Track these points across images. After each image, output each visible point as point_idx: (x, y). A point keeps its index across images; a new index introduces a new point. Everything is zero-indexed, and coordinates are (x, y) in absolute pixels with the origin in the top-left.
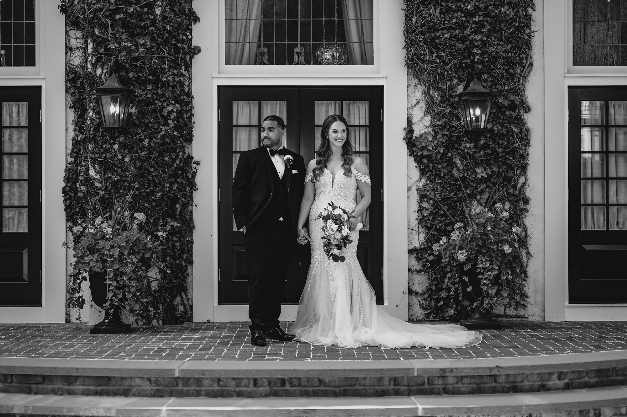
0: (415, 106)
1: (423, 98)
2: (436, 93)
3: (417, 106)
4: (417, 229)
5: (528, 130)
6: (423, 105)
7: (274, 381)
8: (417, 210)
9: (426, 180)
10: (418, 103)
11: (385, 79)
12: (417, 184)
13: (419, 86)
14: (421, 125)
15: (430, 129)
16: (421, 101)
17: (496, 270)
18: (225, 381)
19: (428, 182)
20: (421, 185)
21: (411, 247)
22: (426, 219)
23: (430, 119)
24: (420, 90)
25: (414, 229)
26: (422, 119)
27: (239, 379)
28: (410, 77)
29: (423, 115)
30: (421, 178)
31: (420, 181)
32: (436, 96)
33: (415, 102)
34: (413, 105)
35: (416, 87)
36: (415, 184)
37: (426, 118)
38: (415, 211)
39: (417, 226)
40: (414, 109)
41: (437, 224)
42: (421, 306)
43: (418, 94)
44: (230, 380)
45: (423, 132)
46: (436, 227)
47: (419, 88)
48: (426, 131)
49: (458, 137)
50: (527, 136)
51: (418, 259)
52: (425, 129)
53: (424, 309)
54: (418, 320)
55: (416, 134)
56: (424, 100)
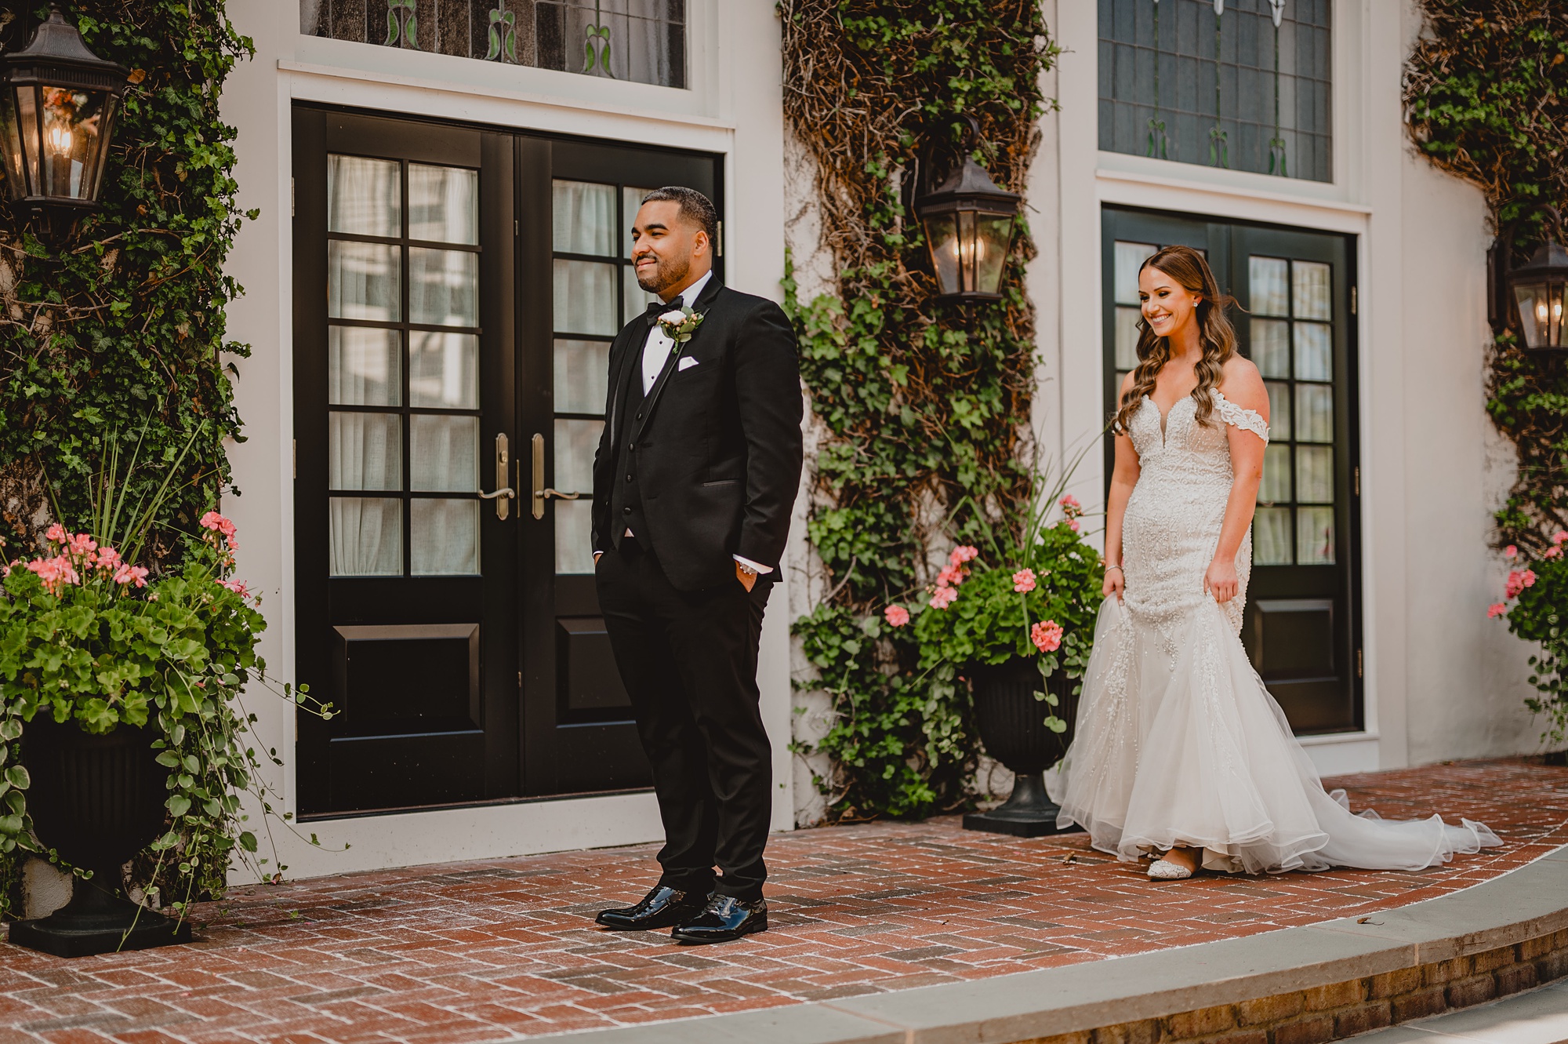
0: (797, 218)
1: (815, 198)
2: (844, 189)
3: (802, 219)
4: (804, 567)
5: (1030, 307)
6: (813, 217)
8: (807, 516)
9: (825, 431)
10: (803, 211)
11: (730, 134)
13: (806, 164)
14: (812, 274)
15: (831, 289)
16: (810, 209)
19: (830, 434)
20: (813, 441)
21: (795, 619)
22: (835, 538)
23: (830, 258)
24: (809, 177)
25: (798, 566)
26: (813, 257)
28: (789, 138)
29: (816, 246)
30: (813, 424)
31: (811, 432)
32: (845, 197)
33: (798, 207)
34: (794, 217)
35: (799, 166)
37: (821, 255)
38: (800, 517)
39: (806, 558)
40: (795, 227)
41: (861, 552)
42: (818, 782)
43: (805, 186)
45: (816, 293)
46: (858, 561)
47: (805, 170)
48: (824, 292)
49: (911, 315)
50: (1031, 323)
51: (812, 652)
52: (819, 285)
53: (824, 792)
54: (809, 824)
55: (804, 299)
56: (817, 204)
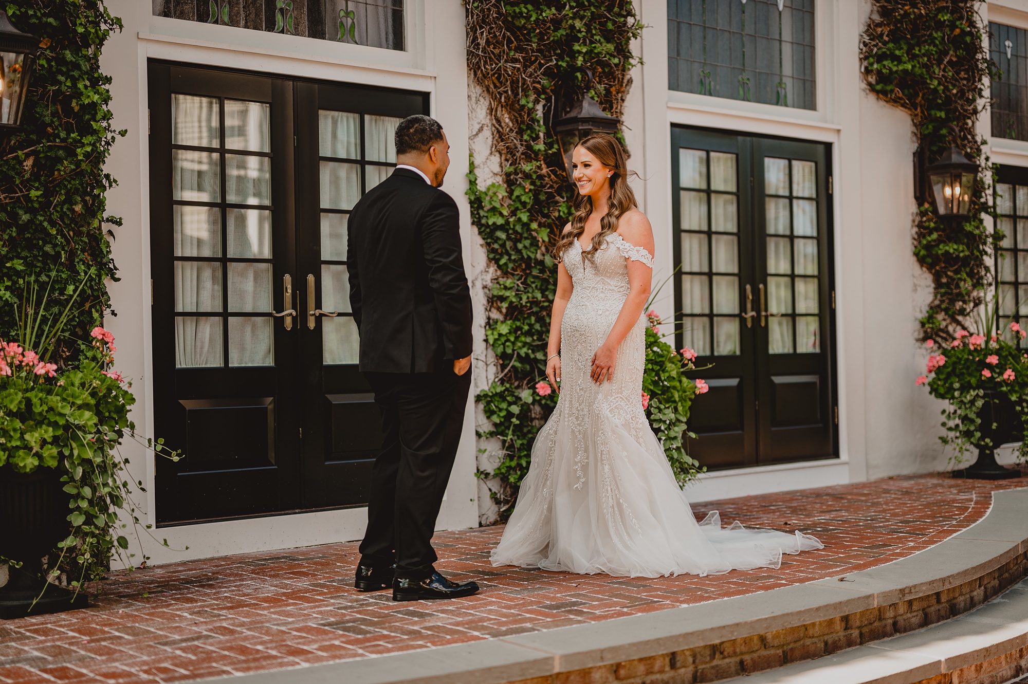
0: (477, 134)
1: (488, 121)
2: (506, 116)
3: (480, 135)
4: (484, 358)
6: (487, 133)
7: (700, 652)
8: (483, 324)
9: (496, 271)
10: (481, 130)
11: (433, 80)
12: (483, 277)
13: (482, 99)
14: (487, 170)
15: (499, 179)
16: (485, 128)
17: (682, 422)
18: (628, 666)
19: (499, 273)
20: (488, 277)
21: (478, 392)
22: (503, 339)
23: (498, 160)
24: (484, 107)
25: (479, 358)
26: (487, 159)
27: (650, 658)
28: (471, 83)
29: (489, 152)
30: (488, 266)
31: (487, 272)
32: (507, 120)
33: (477, 127)
34: (475, 133)
35: (478, 101)
36: (479, 276)
37: (492, 158)
38: (481, 326)
39: (485, 353)
40: (475, 140)
41: (520, 348)
42: (494, 497)
43: (482, 113)
44: (636, 663)
45: (489, 182)
46: (518, 354)
47: (481, 103)
48: (494, 181)
49: (550, 196)
51: (489, 413)
52: (491, 177)
53: (498, 502)
54: (488, 523)
55: (482, 186)
56: (490, 125)
